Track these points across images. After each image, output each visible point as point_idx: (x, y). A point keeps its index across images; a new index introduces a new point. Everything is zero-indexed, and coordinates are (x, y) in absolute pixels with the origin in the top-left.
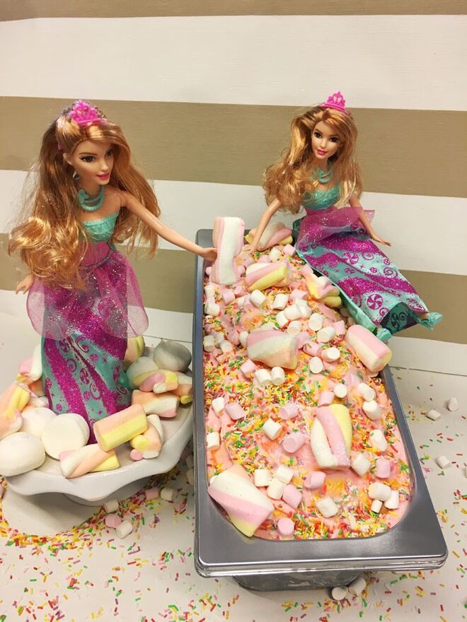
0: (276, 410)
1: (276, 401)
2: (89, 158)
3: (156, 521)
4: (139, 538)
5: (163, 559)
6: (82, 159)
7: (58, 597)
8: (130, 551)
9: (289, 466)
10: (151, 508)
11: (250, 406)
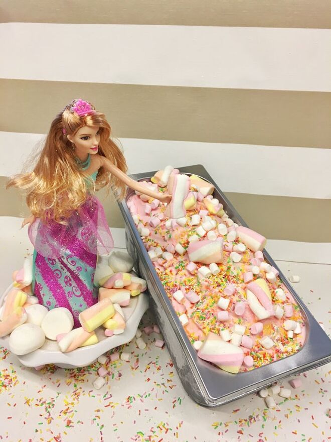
0: (221, 291)
1: (219, 285)
2: (86, 138)
3: (120, 375)
4: (110, 388)
5: (128, 401)
6: (82, 138)
7: (60, 434)
8: (105, 398)
9: (239, 323)
10: (115, 367)
11: (201, 291)
